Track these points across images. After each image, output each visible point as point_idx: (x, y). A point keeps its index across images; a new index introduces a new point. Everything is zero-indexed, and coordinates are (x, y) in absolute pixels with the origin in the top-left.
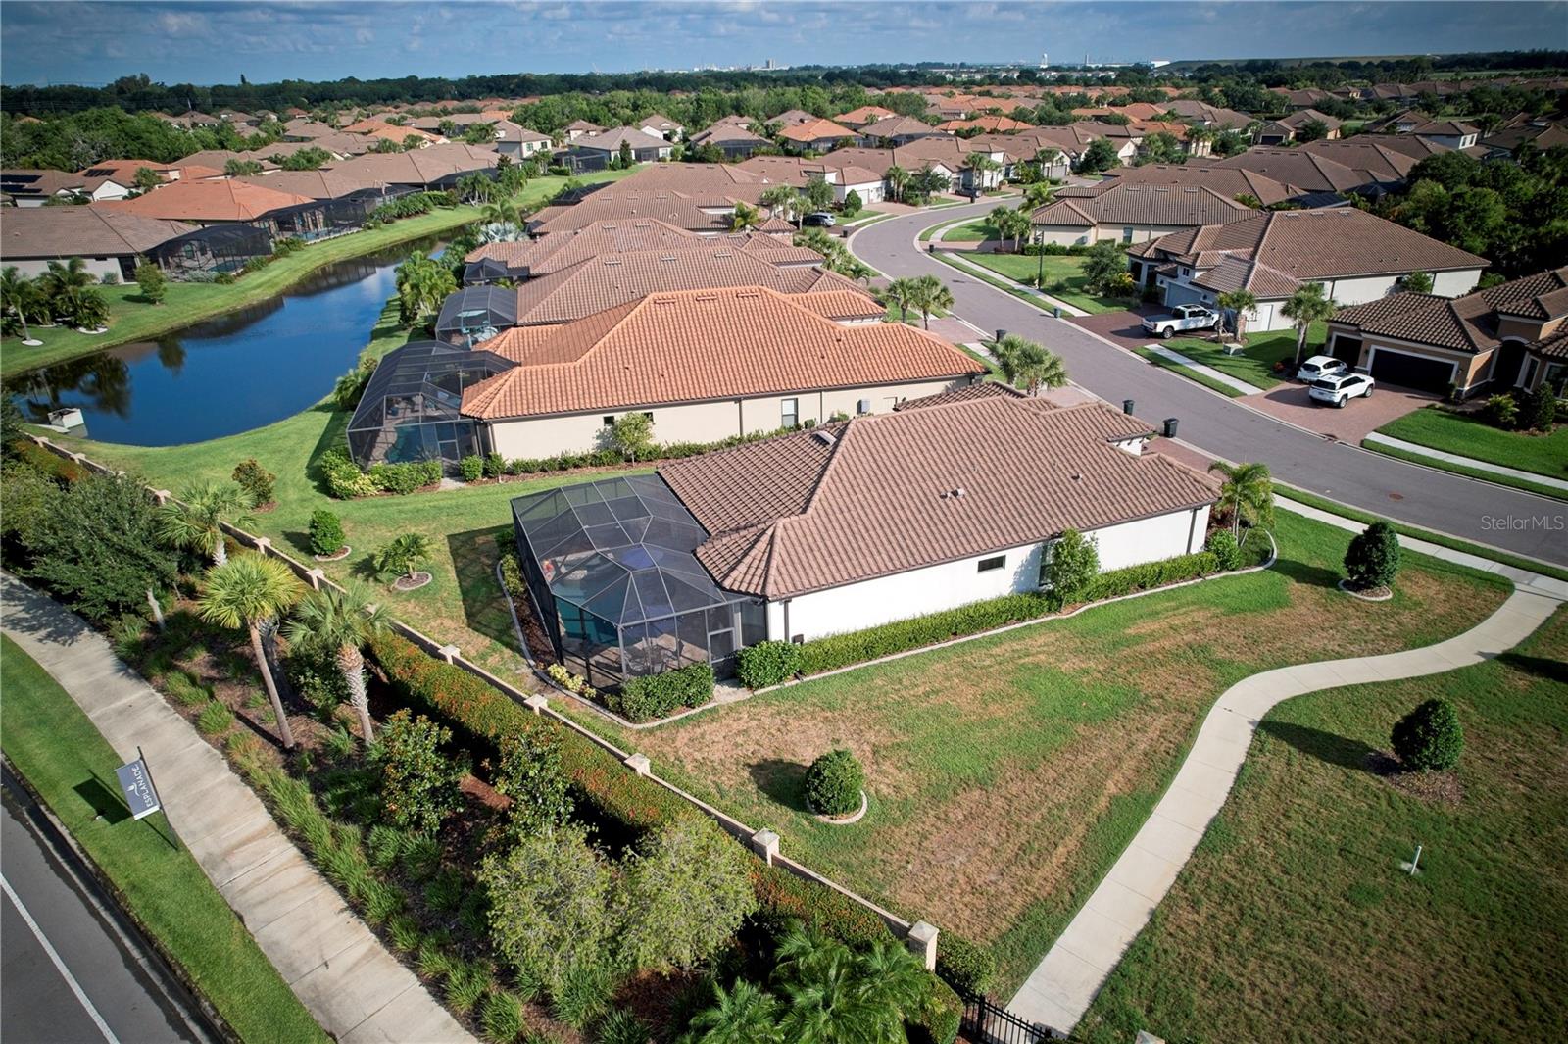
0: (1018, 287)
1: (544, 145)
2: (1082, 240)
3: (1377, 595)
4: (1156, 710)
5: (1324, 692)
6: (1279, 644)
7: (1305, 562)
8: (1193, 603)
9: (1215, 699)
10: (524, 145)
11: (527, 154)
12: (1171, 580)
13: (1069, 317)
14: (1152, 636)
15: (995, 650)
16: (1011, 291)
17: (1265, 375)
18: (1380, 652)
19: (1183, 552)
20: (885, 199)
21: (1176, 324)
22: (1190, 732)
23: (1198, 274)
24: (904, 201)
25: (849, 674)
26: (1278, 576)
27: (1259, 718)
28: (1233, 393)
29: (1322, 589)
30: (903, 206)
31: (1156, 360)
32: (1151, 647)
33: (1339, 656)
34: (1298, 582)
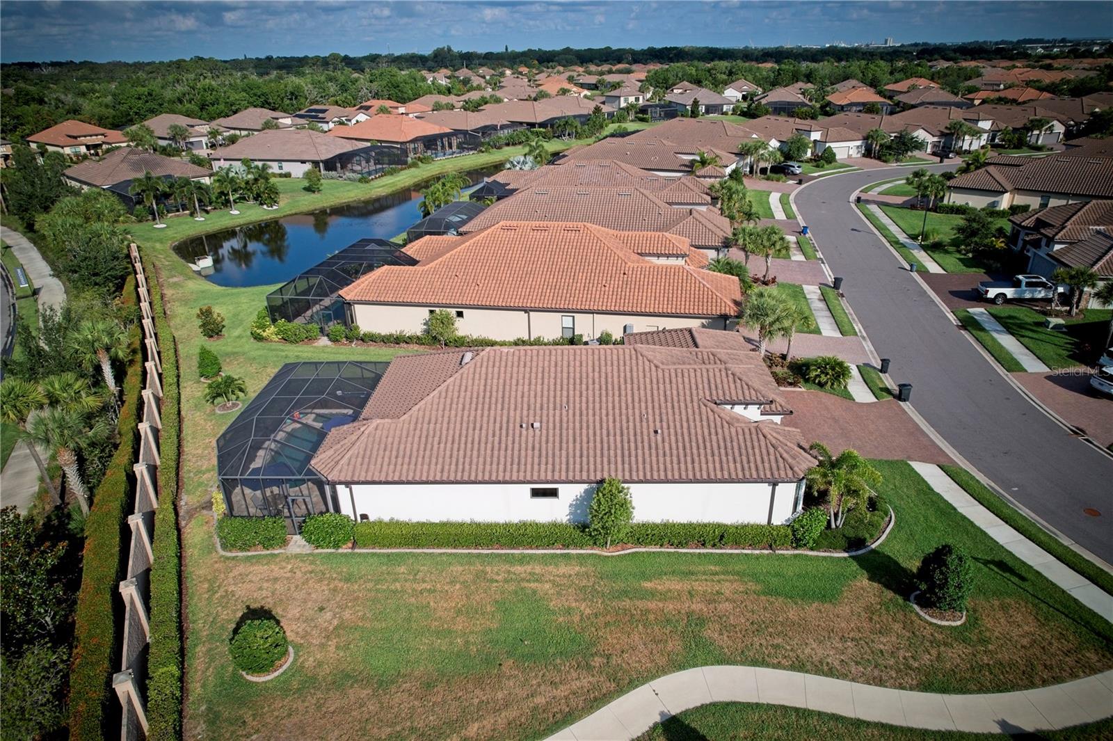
0: (902, 238)
2: (994, 204)
3: (943, 618)
4: (589, 667)
5: (770, 707)
6: (779, 641)
7: (900, 561)
8: (738, 573)
9: (654, 677)
10: (622, 99)
12: (737, 544)
13: (924, 273)
14: (664, 596)
15: (518, 569)
16: (896, 243)
17: (1065, 353)
18: (880, 682)
20: (864, 155)
21: (1010, 292)
22: (596, 701)
23: (1057, 247)
24: (879, 158)
26: (854, 566)
27: (674, 711)
28: (1012, 365)
29: (889, 594)
30: (876, 161)
31: (969, 324)
32: (652, 605)
33: (831, 673)
34: (870, 579)
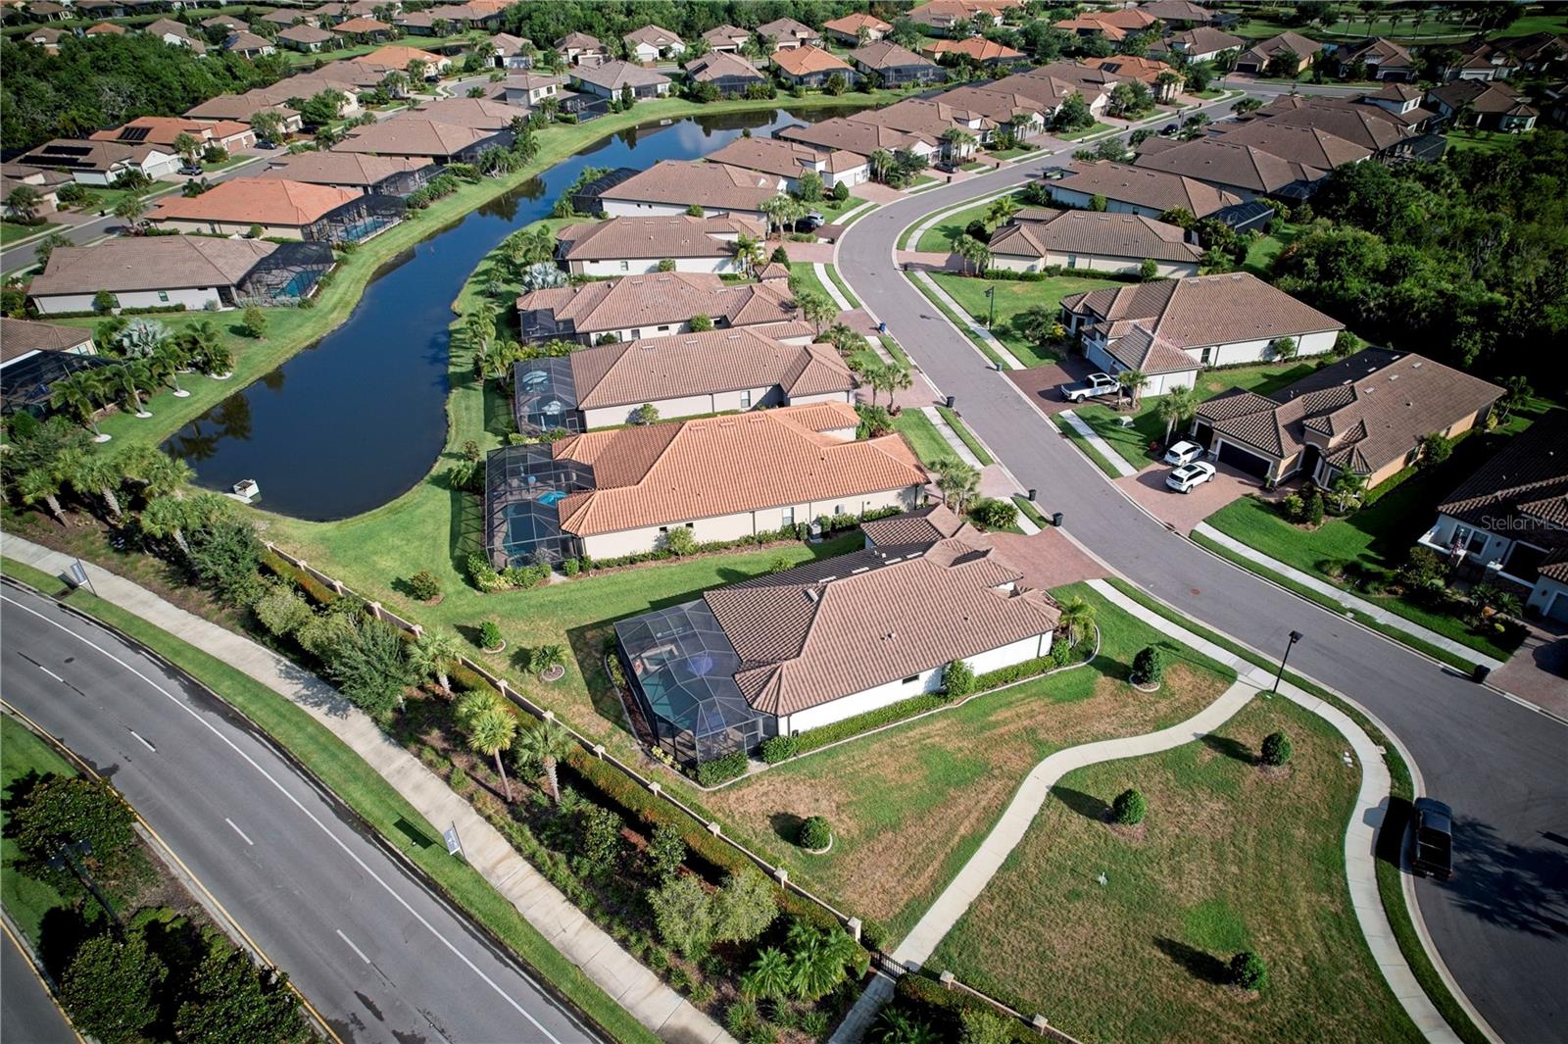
0: (974, 326)
1: (549, 90)
2: (1032, 268)
3: (1150, 688)
4: (996, 777)
5: (1094, 765)
6: (1078, 728)
7: (1114, 658)
8: (1035, 695)
9: (1031, 770)
10: (532, 93)
11: (534, 100)
12: (1025, 675)
13: (1008, 370)
14: (1005, 722)
15: (911, 734)
16: (967, 331)
17: (1141, 452)
18: (1137, 734)
19: (1035, 657)
20: (870, 180)
21: (1087, 392)
22: (1012, 793)
23: (1110, 342)
24: (887, 183)
25: (824, 752)
26: (1093, 670)
27: (1052, 784)
28: (1113, 473)
29: (1118, 682)
30: (885, 188)
31: (1067, 431)
32: (1002, 730)
33: (1112, 737)
34: (1105, 675)
